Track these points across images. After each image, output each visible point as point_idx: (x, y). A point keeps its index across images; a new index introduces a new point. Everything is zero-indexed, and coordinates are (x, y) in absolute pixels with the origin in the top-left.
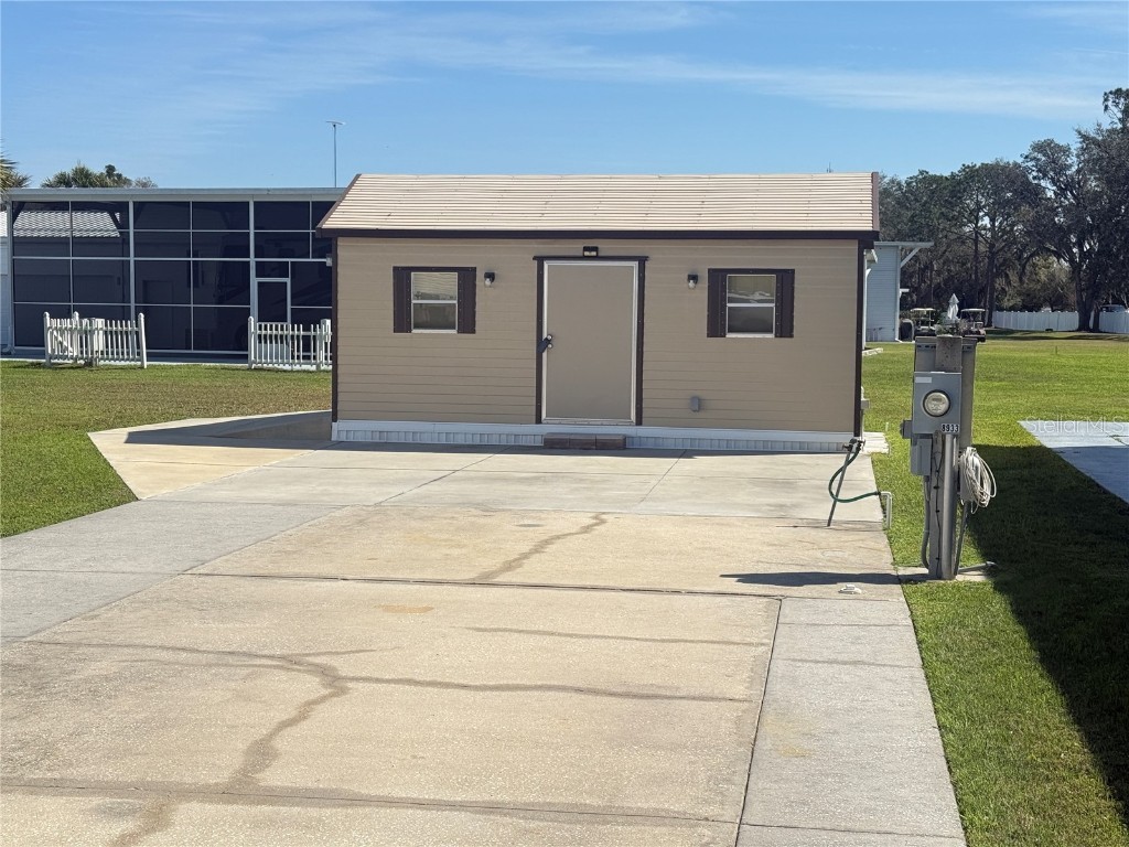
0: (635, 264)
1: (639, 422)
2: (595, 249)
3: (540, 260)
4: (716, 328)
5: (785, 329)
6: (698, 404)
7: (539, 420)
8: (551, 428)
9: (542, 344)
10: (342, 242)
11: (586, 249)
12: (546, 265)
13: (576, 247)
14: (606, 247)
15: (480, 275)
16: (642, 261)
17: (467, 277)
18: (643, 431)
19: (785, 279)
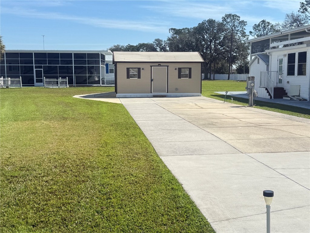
0: (167, 67)
1: (168, 92)
2: (160, 65)
3: (151, 66)
4: (179, 77)
5: (190, 77)
6: (177, 89)
7: (151, 93)
8: (153, 94)
9: (152, 80)
10: (117, 64)
11: (159, 65)
12: (152, 67)
13: (157, 64)
14: (162, 64)
15: (141, 69)
16: (168, 66)
17: (139, 69)
18: (168, 94)
19: (190, 69)
